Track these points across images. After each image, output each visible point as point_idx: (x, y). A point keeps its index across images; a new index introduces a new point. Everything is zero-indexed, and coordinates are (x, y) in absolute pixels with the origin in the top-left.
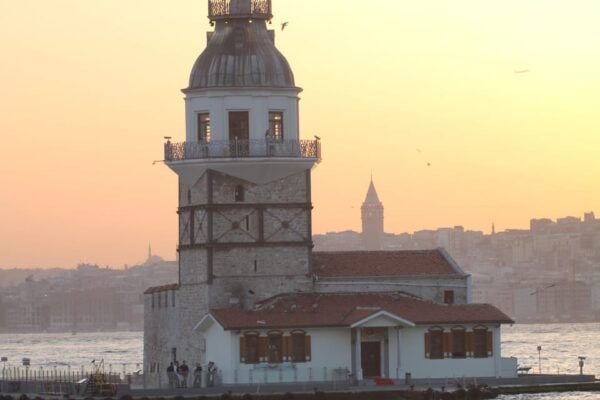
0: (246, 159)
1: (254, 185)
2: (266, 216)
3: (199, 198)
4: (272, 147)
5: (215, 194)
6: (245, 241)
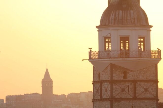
1: (131, 71)
2: (137, 86)
5: (114, 75)
6: (127, 97)
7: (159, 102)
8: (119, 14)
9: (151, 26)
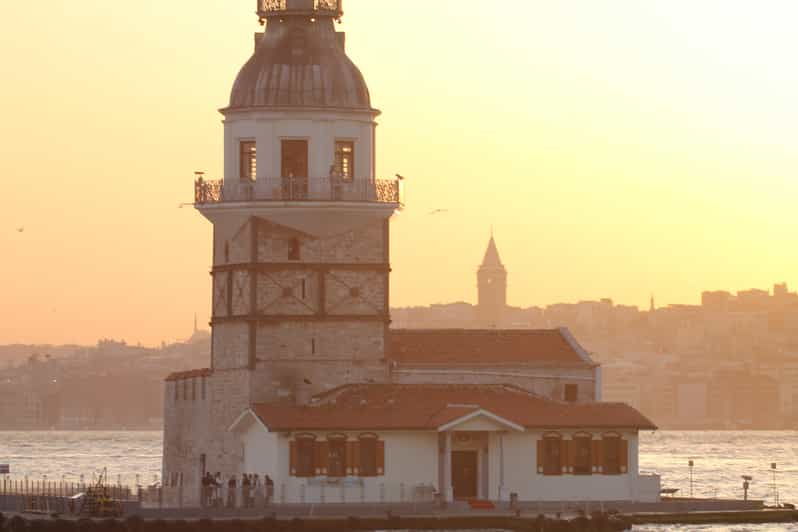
0: (303, 203)
1: (313, 238)
2: (329, 282)
3: (241, 254)
4: (338, 189)
5: (261, 249)
6: (300, 313)
7: (393, 326)
8: (279, 76)
9: (377, 112)
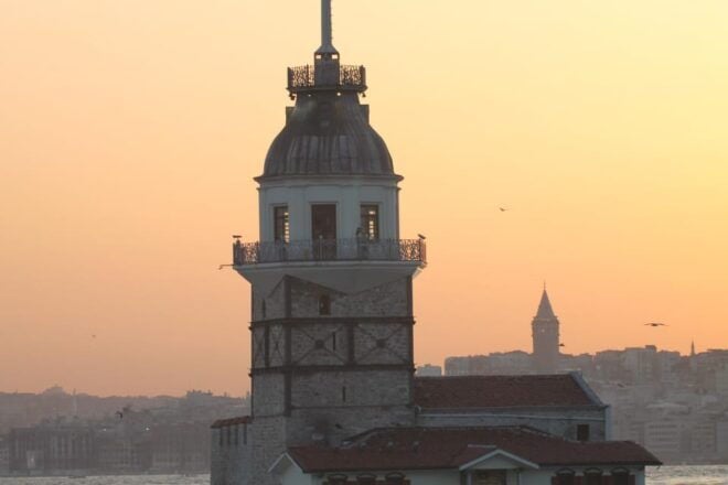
0: (331, 263)
1: (342, 294)
2: (358, 334)
3: (276, 310)
4: (365, 249)
5: (295, 305)
6: (331, 364)
7: (416, 375)
8: (308, 147)
9: (400, 178)
